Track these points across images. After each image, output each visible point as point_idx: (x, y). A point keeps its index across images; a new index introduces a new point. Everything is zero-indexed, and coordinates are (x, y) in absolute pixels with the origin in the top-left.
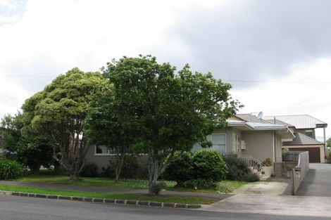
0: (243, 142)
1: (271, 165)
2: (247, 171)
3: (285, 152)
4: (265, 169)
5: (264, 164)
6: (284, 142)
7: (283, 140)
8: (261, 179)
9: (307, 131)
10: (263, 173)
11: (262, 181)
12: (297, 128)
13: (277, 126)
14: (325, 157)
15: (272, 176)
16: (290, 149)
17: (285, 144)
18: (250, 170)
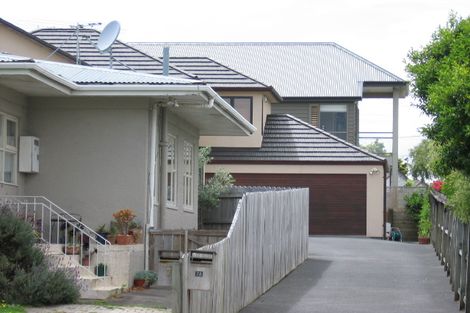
0: (28, 143)
1: (135, 239)
2: (30, 260)
3: (217, 188)
4: (107, 253)
5: (104, 235)
6: (215, 151)
7: (209, 142)
8: (84, 295)
9: (326, 108)
10: (101, 271)
11: (89, 302)
12: (283, 93)
13: (175, 83)
14: (389, 216)
15: (137, 283)
16: (240, 179)
17: (220, 155)
18: (40, 259)
